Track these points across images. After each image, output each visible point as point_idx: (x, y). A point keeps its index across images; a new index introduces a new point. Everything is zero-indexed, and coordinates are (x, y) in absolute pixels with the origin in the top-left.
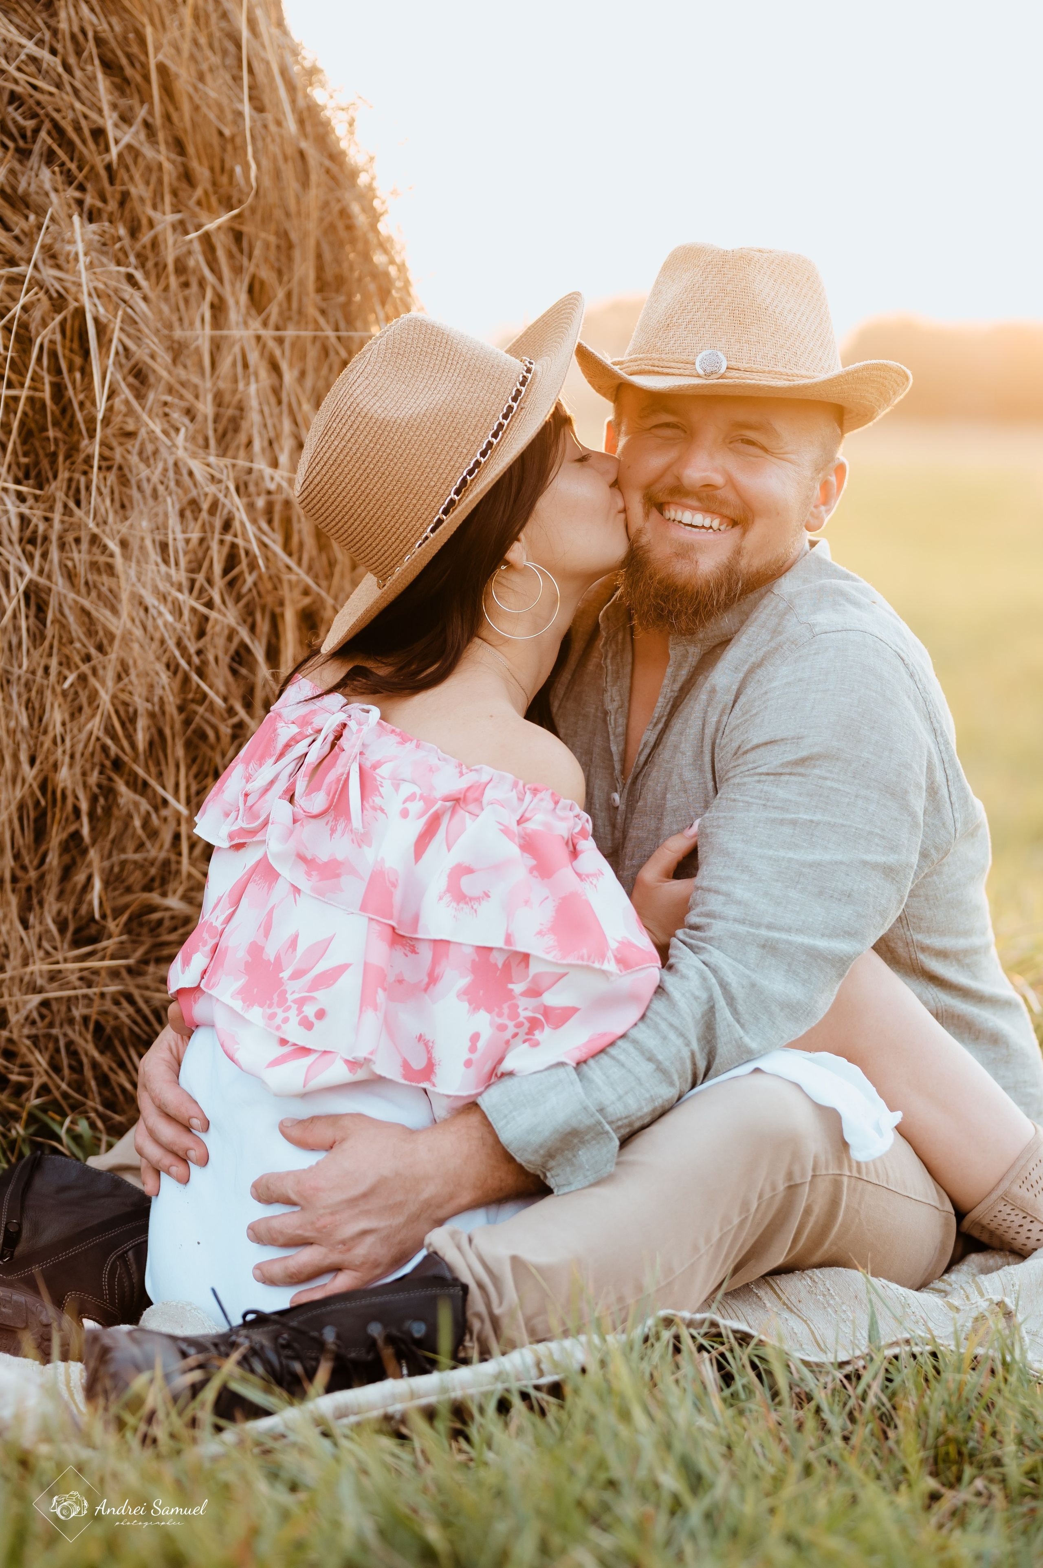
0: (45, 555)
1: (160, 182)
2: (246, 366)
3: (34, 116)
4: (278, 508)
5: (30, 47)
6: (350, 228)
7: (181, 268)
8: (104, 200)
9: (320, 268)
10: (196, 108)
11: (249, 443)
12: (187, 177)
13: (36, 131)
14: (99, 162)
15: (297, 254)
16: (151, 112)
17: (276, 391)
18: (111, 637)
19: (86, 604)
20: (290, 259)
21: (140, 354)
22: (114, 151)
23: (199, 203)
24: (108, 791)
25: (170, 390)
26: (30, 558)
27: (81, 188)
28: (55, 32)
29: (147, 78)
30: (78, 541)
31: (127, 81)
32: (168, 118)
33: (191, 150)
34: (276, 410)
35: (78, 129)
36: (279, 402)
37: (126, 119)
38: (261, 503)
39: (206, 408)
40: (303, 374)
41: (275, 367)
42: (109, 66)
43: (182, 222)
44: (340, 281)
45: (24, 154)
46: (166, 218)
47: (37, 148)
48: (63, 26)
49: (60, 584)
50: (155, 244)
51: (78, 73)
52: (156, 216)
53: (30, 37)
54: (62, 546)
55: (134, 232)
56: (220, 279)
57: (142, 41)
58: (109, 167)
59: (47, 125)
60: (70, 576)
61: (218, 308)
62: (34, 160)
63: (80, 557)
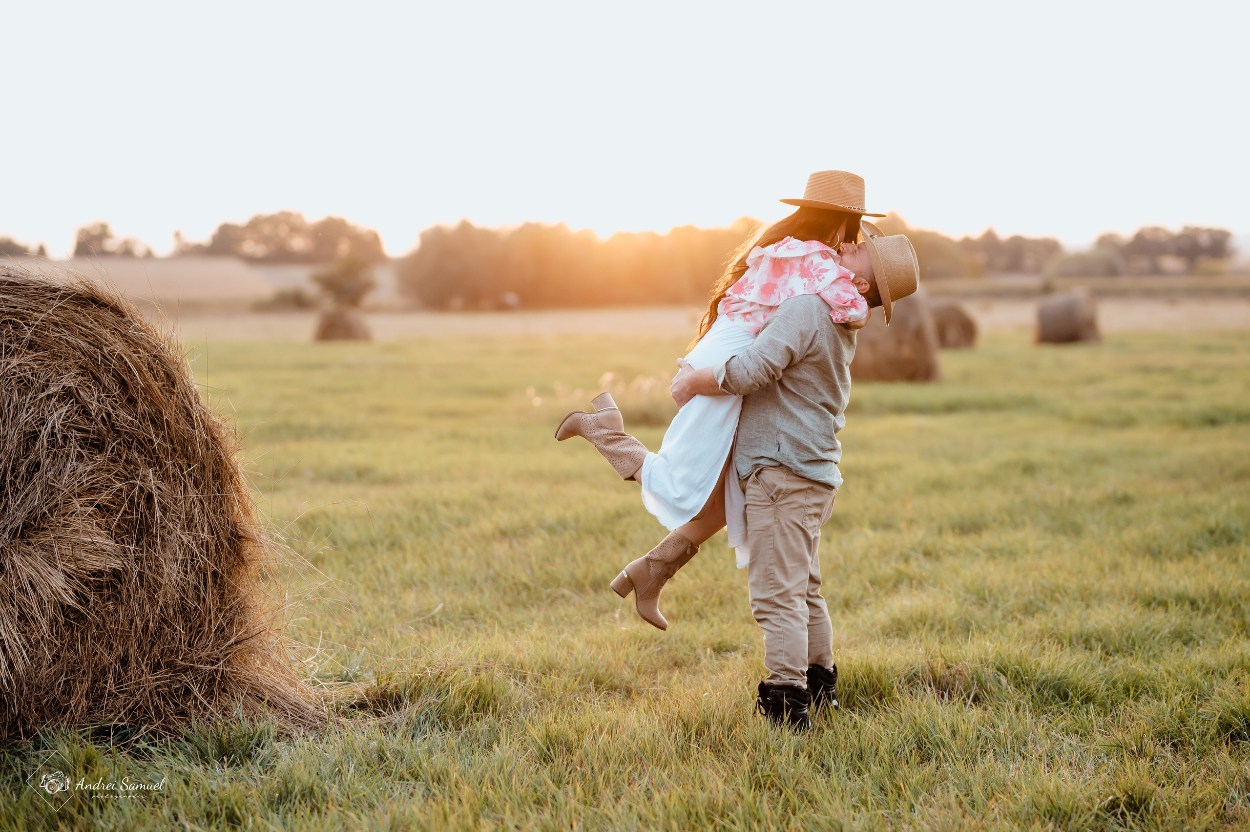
0: (142, 563)
1: (168, 453)
2: (194, 503)
3: (132, 437)
4: (205, 544)
5: (130, 418)
6: (222, 461)
7: (174, 475)
8: (152, 459)
9: (213, 472)
10: (176, 431)
11: (196, 526)
12: (174, 450)
13: (133, 441)
14: (150, 448)
15: (207, 470)
16: (164, 433)
17: (202, 509)
18: (161, 584)
19: (155, 576)
20: (204, 470)
21: (164, 502)
22: (156, 445)
23: (178, 457)
24: (162, 628)
25: (173, 512)
26: (137, 564)
27: (145, 456)
28: (137, 413)
29: (163, 423)
30: (151, 558)
31: (157, 424)
32: (168, 433)
33: (175, 442)
34: (203, 515)
35: (144, 439)
36: (203, 512)
37: (157, 436)
38: (200, 542)
39: (183, 516)
40: (209, 503)
41: (201, 502)
42: (153, 421)
43: (174, 463)
44: (219, 475)
45: (129, 448)
46: (169, 463)
47: (133, 446)
48: (139, 411)
49: (147, 571)
50: (166, 470)
51: (144, 424)
52: (166, 462)
53: (130, 415)
54: (147, 560)
55: (161, 468)
56: (185, 478)
57: (161, 413)
58: (153, 450)
59: (135, 440)
60: (150, 568)
61: (185, 487)
62: (133, 449)
63: (152, 563)
